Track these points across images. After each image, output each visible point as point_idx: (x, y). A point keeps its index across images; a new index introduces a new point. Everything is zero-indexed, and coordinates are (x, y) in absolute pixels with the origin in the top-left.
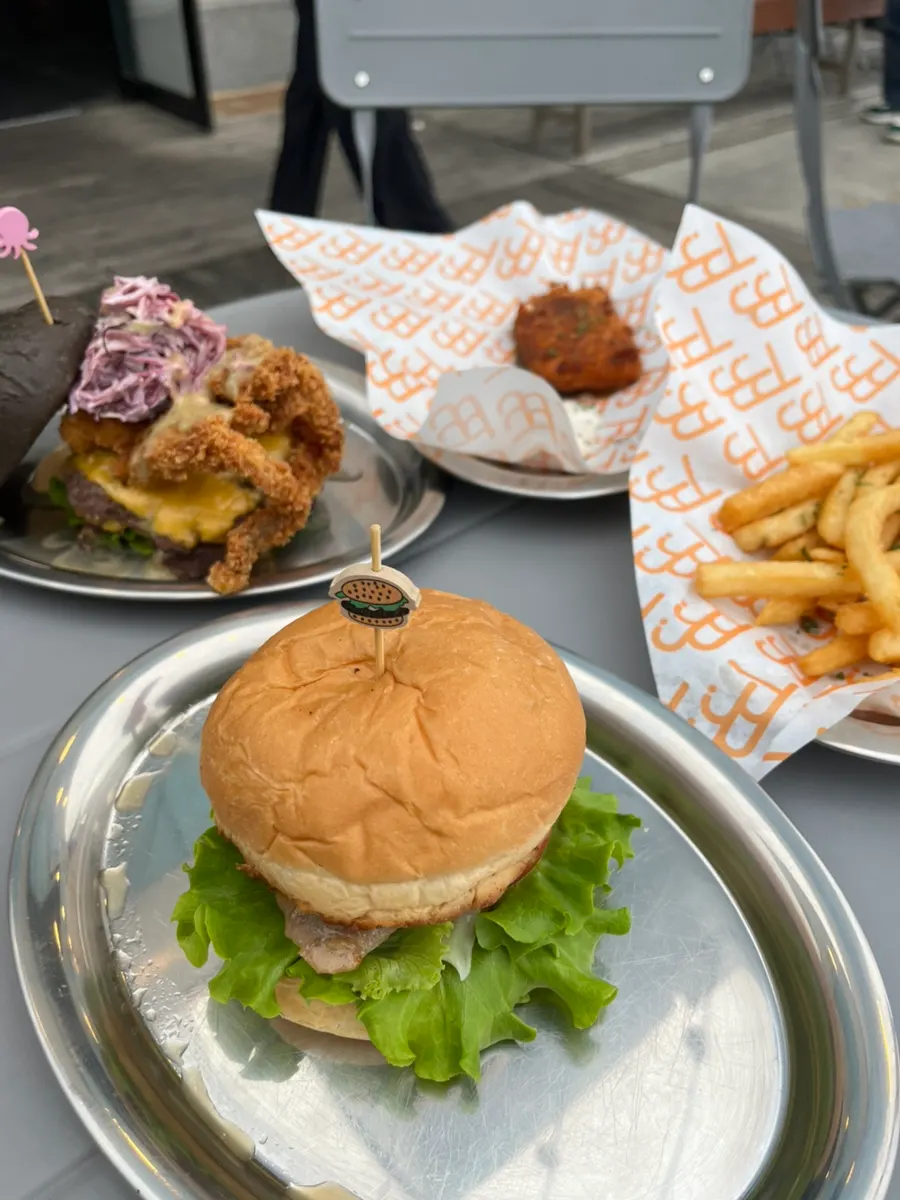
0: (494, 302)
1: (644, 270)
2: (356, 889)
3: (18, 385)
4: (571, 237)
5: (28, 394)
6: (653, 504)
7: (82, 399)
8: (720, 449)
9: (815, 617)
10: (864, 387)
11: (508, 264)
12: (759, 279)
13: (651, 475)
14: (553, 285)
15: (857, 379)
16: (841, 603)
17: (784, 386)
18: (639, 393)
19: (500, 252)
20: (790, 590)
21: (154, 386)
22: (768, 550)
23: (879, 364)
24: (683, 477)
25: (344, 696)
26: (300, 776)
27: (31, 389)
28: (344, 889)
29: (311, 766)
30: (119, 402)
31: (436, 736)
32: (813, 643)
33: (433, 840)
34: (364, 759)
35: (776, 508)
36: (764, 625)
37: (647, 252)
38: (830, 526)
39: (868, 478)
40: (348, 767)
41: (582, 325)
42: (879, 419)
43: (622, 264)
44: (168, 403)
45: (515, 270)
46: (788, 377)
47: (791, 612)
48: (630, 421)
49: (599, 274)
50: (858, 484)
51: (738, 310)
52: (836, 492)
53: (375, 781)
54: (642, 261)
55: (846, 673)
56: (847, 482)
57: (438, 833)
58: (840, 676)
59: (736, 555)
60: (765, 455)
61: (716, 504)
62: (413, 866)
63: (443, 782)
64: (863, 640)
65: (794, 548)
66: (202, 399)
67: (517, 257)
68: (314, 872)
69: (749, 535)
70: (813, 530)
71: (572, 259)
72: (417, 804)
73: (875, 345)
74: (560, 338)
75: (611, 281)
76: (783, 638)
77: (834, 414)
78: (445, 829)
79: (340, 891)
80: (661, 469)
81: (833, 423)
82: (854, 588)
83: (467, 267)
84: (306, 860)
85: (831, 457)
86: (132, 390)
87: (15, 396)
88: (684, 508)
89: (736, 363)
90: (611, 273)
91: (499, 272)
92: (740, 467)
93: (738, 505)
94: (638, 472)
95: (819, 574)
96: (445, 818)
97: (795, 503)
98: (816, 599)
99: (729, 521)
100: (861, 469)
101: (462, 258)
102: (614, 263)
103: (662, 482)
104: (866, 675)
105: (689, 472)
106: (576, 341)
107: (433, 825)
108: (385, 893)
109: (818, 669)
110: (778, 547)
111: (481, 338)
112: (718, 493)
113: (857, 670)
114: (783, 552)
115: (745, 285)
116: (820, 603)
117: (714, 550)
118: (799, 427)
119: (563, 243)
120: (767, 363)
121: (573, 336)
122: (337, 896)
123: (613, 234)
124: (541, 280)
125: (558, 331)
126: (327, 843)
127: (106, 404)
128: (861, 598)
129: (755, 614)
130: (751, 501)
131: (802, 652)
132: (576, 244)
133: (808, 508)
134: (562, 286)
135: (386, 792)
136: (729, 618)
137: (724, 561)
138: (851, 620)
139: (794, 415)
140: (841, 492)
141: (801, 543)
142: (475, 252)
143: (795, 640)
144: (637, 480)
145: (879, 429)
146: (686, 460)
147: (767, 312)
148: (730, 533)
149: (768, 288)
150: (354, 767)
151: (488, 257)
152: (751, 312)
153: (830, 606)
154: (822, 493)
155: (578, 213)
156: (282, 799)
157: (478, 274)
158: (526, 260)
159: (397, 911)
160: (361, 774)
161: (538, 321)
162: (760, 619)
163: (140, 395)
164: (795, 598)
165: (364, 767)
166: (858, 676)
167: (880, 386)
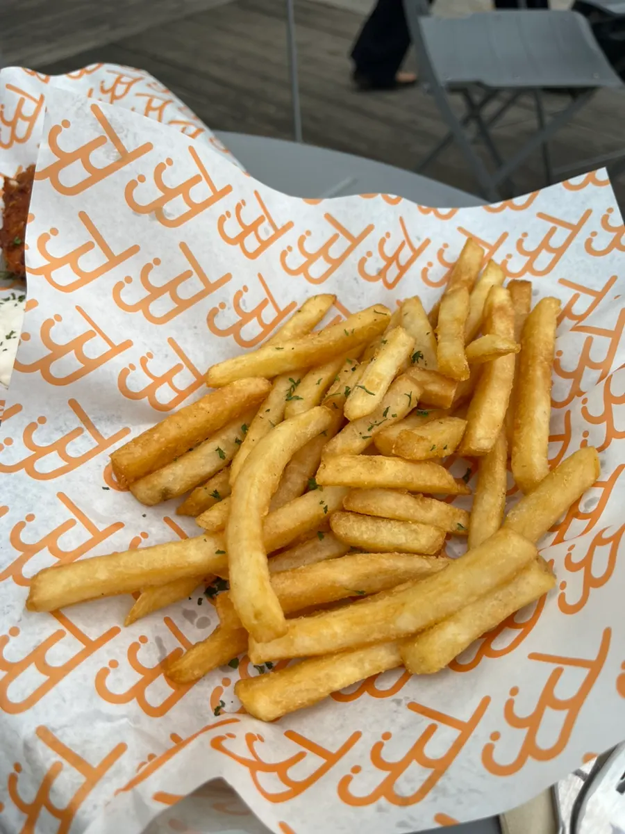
12: (160, 169)
15: (311, 258)
17: (210, 288)
23: (333, 240)
24: (73, 424)
39: (299, 389)
42: (334, 302)
46: (213, 278)
50: (290, 397)
51: (137, 209)
65: (204, 493)
69: (145, 490)
73: (329, 217)
81: (283, 314)
89: (147, 269)
92: (145, 401)
103: (44, 437)
105: (82, 416)
115: (142, 178)
118: (235, 330)
120: (184, 265)
130: (138, 453)
133: (230, 436)
139: (228, 318)
140: (269, 410)
147: (176, 207)
148: (127, 489)
149: (173, 179)
152: (156, 210)
154: (249, 413)
167: (336, 264)
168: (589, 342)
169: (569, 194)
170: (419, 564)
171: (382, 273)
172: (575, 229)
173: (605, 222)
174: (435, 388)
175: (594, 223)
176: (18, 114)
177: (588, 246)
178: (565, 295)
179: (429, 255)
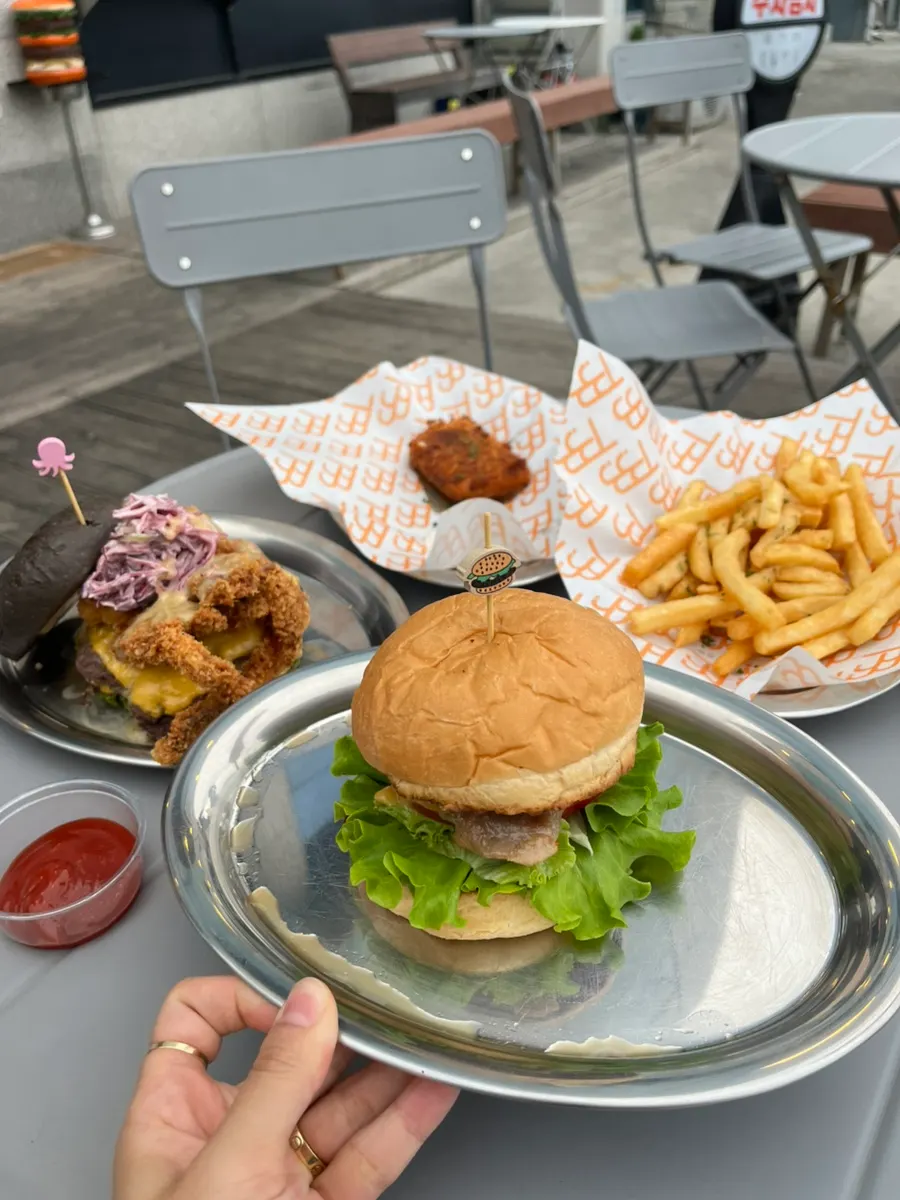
0: (387, 446)
1: (492, 397)
2: (552, 776)
3: (42, 573)
4: (423, 382)
5: (49, 581)
6: (578, 578)
7: (92, 588)
8: (612, 528)
9: (712, 634)
10: (688, 464)
11: (387, 414)
13: (569, 558)
14: (430, 422)
15: (682, 458)
16: (726, 620)
18: (535, 492)
19: (377, 405)
20: (692, 618)
21: (143, 584)
22: (664, 595)
23: (693, 446)
24: (591, 554)
25: (479, 655)
26: (484, 709)
27: (51, 576)
28: (543, 779)
29: (489, 700)
30: (113, 594)
31: (565, 652)
32: (717, 653)
33: (592, 721)
34: (526, 681)
35: (659, 565)
36: (682, 646)
37: (489, 383)
38: (701, 568)
39: (712, 531)
40: (518, 690)
41: (472, 450)
42: (704, 484)
43: (473, 396)
44: (153, 599)
45: (394, 416)
47: (695, 634)
48: (542, 513)
49: (456, 406)
50: (708, 535)
52: (696, 545)
53: (542, 691)
54: (488, 390)
55: (743, 668)
56: (701, 536)
57: (595, 715)
58: (740, 672)
59: (643, 602)
60: (640, 526)
61: (619, 569)
62: (585, 744)
63: (586, 678)
64: (749, 642)
65: (682, 588)
66: (182, 597)
67: (393, 406)
68: (519, 776)
69: (649, 586)
70: (689, 573)
71: (430, 398)
72: (576, 697)
73: (687, 432)
74: (461, 463)
75: (468, 409)
76: (694, 652)
77: (676, 487)
78: (599, 710)
79: (540, 782)
80: (574, 552)
81: (677, 492)
82: (733, 608)
83: (354, 421)
84: (509, 768)
85: (687, 519)
86: (125, 586)
87: (38, 582)
88: (598, 577)
90: (466, 403)
91: (380, 420)
92: (628, 539)
93: (636, 567)
94: (560, 557)
95: (707, 603)
96: (594, 703)
97: (671, 556)
98: (709, 621)
99: (631, 579)
100: (707, 525)
101: (348, 415)
102: (466, 395)
103: (579, 561)
104: (756, 667)
105: (594, 550)
106: (474, 463)
107: (590, 710)
108: (571, 772)
109: (726, 669)
110: (670, 591)
111: (394, 476)
112: (616, 561)
113: (749, 665)
114: (674, 594)
116: (713, 624)
117: (630, 601)
119: (419, 387)
121: (471, 460)
122: (538, 787)
123: (456, 373)
124: (419, 420)
125: (456, 458)
126: (522, 747)
127: (105, 595)
128: (739, 614)
129: (673, 640)
130: (643, 562)
131: (712, 661)
132: (429, 385)
133: (681, 558)
134: (437, 422)
135: (552, 697)
136: (660, 647)
137: (639, 608)
138: (738, 630)
140: (700, 544)
141: (684, 584)
142: (357, 408)
143: (703, 653)
144: (562, 563)
145: (706, 492)
146: (591, 542)
148: (636, 587)
150: (522, 689)
151: (368, 409)
153: (720, 624)
154: (687, 547)
155: (421, 360)
156: (477, 731)
157: (365, 425)
158: (401, 407)
159: (579, 786)
160: (528, 691)
161: (436, 453)
162: (679, 643)
163: (131, 591)
164: (697, 623)
165: (529, 686)
166: (752, 669)
167: (698, 461)
168: (891, 484)
169: (844, 400)
170: (834, 598)
171: (732, 463)
172: (855, 421)
173: (874, 413)
174: (809, 512)
175: (866, 416)
176: (397, 397)
177: (867, 431)
178: (863, 462)
179: (756, 452)
